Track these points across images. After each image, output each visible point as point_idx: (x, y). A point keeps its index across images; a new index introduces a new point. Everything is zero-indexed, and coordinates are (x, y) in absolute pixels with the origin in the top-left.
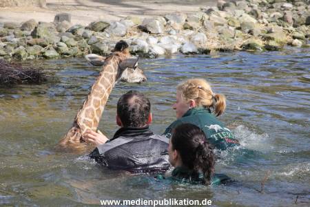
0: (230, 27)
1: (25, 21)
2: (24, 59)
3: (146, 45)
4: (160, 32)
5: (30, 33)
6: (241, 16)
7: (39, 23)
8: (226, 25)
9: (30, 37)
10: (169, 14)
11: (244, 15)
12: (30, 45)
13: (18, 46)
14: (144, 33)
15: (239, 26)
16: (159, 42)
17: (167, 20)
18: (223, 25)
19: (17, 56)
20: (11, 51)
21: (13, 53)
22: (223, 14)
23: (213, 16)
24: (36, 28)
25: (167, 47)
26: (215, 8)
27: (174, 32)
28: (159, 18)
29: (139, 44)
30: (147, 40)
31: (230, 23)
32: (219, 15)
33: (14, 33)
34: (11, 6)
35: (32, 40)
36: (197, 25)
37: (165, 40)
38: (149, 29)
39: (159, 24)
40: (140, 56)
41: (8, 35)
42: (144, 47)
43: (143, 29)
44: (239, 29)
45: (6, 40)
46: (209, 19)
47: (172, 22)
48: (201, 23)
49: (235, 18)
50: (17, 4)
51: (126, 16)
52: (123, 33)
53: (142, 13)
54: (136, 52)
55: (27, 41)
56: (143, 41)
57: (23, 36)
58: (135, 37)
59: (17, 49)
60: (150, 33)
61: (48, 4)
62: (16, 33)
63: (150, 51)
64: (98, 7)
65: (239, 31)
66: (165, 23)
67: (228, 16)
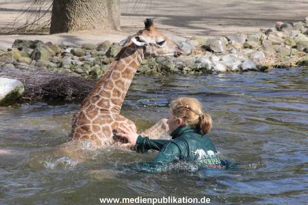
0: (287, 46)
1: (100, 43)
2: (99, 76)
3: (209, 62)
4: (222, 50)
5: (105, 53)
6: (297, 36)
7: (114, 44)
8: (283, 44)
9: (105, 57)
10: (231, 35)
11: (300, 35)
12: (105, 64)
13: (94, 65)
14: (208, 52)
15: (295, 44)
16: (221, 60)
17: (229, 40)
18: (280, 44)
19: (93, 73)
20: (87, 69)
21: (90, 70)
22: (280, 34)
23: (271, 35)
24: (110, 48)
25: (229, 65)
26: (274, 29)
27: (235, 51)
28: (221, 38)
29: (203, 62)
30: (210, 58)
31: (287, 42)
32: (276, 35)
33: (91, 53)
34: (90, 29)
35: (106, 59)
36: (256, 44)
37: (226, 58)
38: (212, 49)
39: (221, 44)
40: (204, 72)
41: (85, 55)
42: (207, 65)
43: (207, 48)
44: (295, 47)
45: (83, 60)
46: (267, 39)
47: (233, 42)
48: (259, 42)
49: (292, 37)
50: (94, 28)
51: (191, 37)
52: (189, 52)
53: (207, 34)
54: (201, 69)
55: (102, 60)
56: (206, 59)
57: (98, 55)
58: (199, 56)
59: (93, 67)
60: (213, 52)
61: (122, 27)
62: (93, 53)
63: (213, 68)
64: (167, 30)
65: (295, 50)
66: (227, 42)
67: (285, 36)
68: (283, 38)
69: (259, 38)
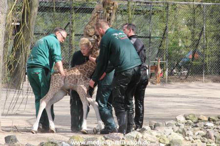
68: (156, 136)
69: (135, 136)
